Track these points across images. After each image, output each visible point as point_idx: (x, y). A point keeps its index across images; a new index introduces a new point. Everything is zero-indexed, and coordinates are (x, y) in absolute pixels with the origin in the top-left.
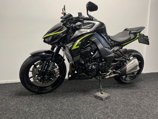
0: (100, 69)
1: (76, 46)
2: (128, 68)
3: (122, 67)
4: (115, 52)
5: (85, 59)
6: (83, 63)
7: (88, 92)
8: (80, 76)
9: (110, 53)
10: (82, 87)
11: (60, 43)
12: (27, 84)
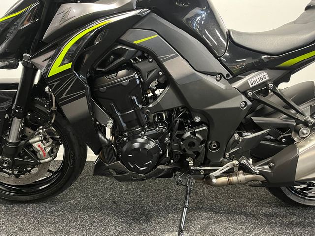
0: (184, 151)
1: (62, 64)
2: (303, 160)
3: (282, 148)
4: (250, 94)
5: (119, 114)
6: (109, 125)
9: (222, 97)
11: (24, 55)
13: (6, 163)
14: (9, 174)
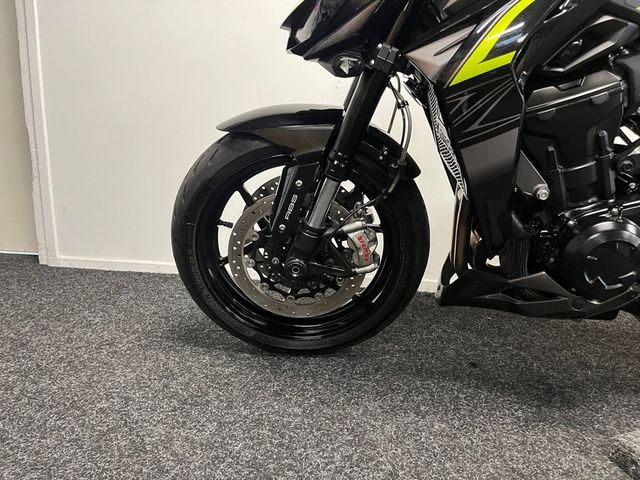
5: (560, 169)
6: (543, 192)
7: (569, 403)
8: (513, 291)
10: (536, 358)
11: (380, 46)
12: (206, 292)
13: (296, 270)
14: (285, 295)
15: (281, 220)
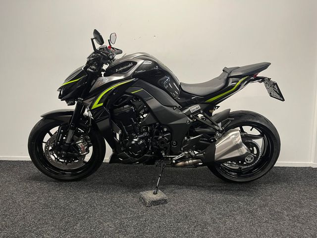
0: (159, 146)
1: (99, 103)
4: (191, 116)
6: (120, 132)
11: (78, 98)
12: (39, 163)
13: (63, 155)
15: (58, 141)
